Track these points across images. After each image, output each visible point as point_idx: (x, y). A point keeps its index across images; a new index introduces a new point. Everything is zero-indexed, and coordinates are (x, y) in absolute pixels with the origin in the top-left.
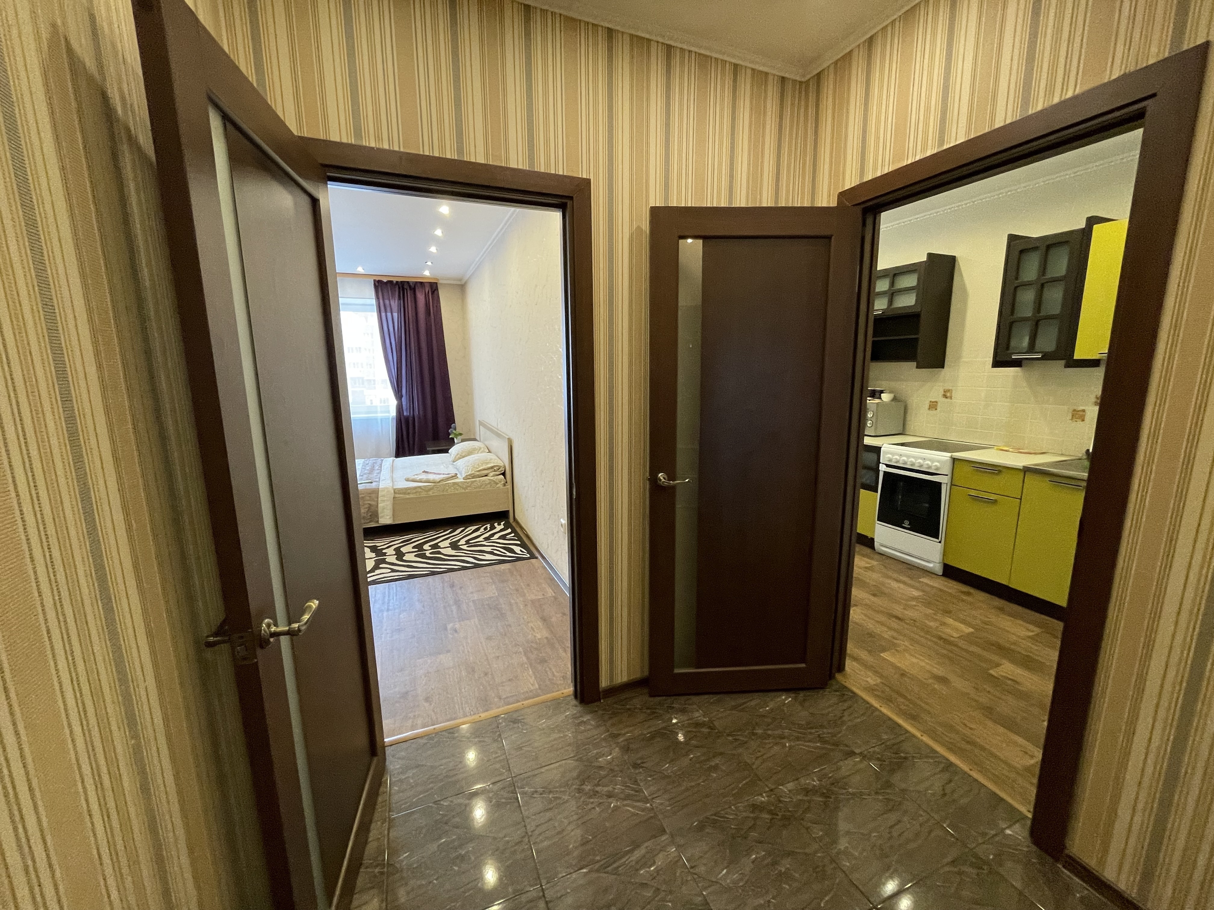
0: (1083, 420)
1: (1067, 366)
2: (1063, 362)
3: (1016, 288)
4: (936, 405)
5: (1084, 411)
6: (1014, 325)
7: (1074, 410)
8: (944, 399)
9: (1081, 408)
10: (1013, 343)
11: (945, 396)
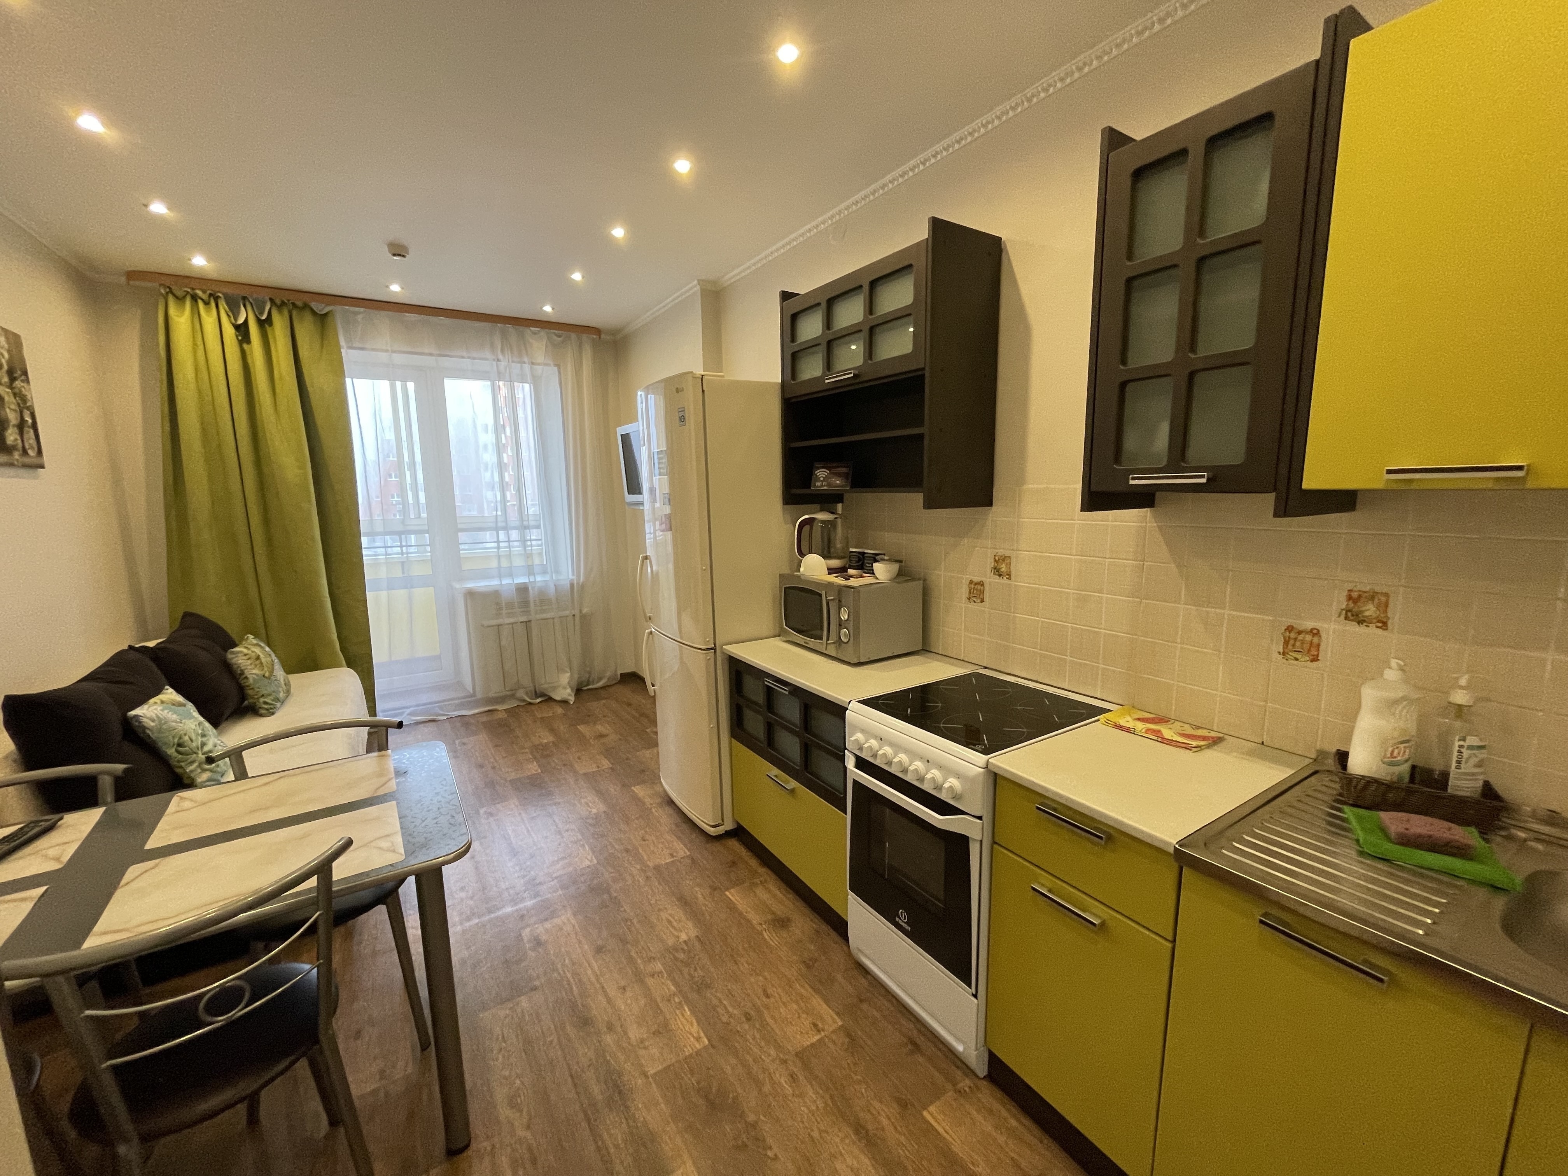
0: (1315, 659)
1: (1283, 510)
2: (1270, 498)
3: (1130, 281)
4: (982, 592)
5: (1315, 632)
6: (1129, 388)
7: (1290, 629)
8: (997, 579)
9: (1309, 625)
10: (1131, 442)
11: (997, 571)
